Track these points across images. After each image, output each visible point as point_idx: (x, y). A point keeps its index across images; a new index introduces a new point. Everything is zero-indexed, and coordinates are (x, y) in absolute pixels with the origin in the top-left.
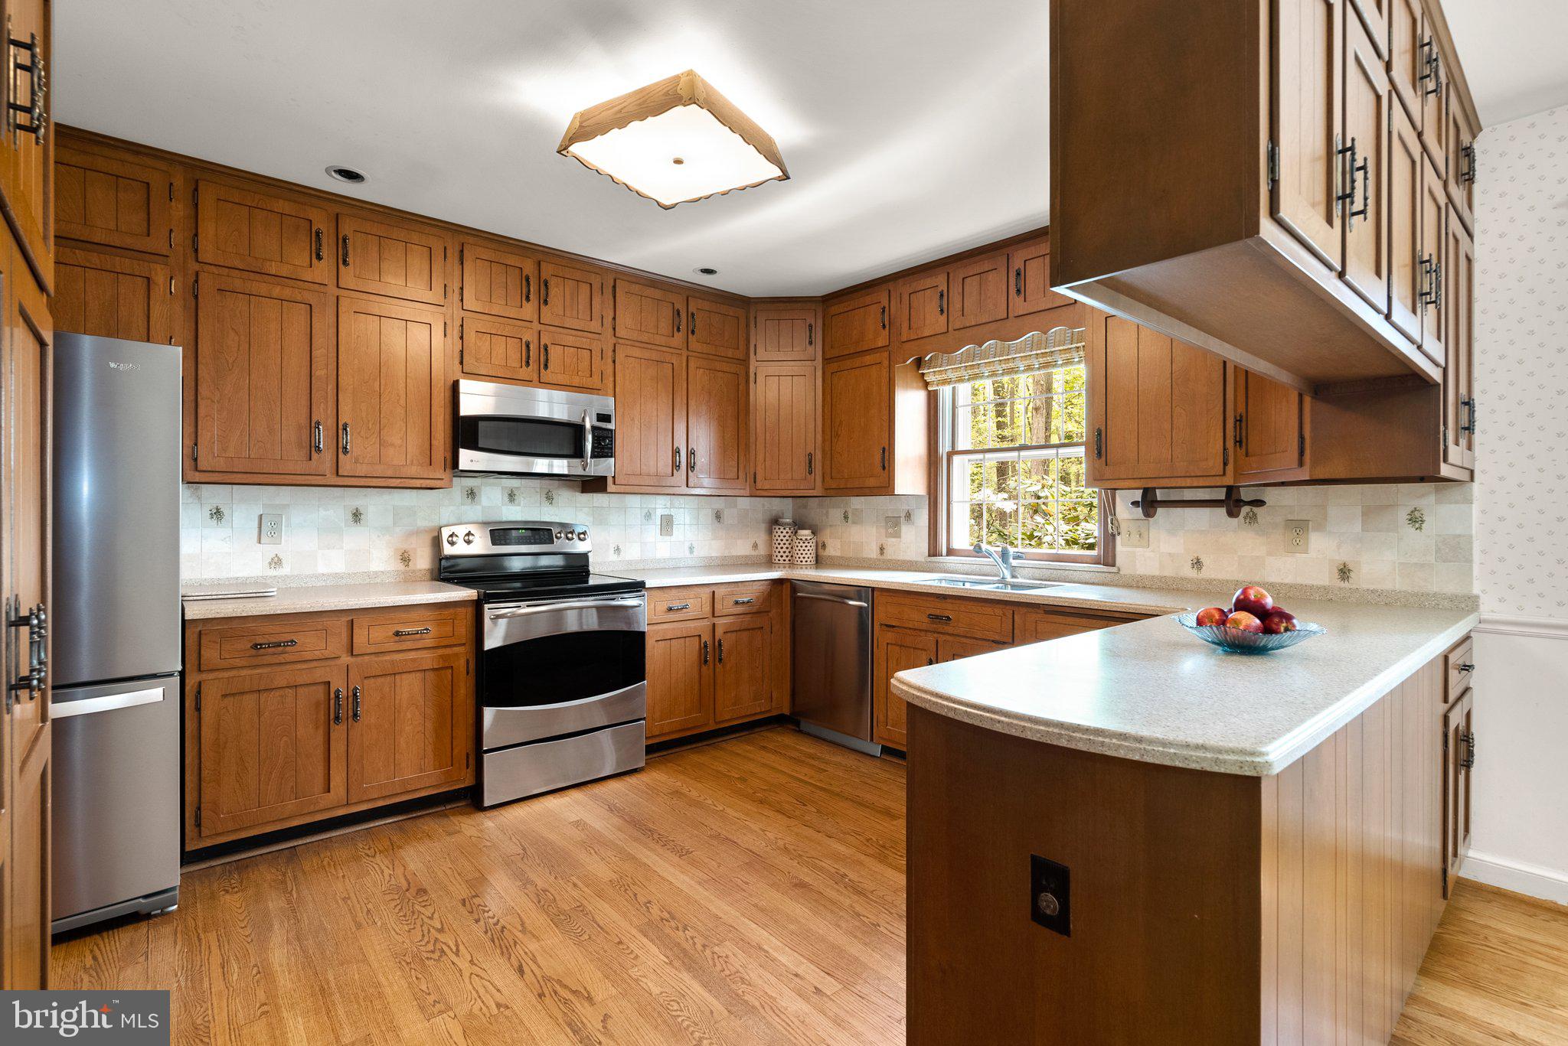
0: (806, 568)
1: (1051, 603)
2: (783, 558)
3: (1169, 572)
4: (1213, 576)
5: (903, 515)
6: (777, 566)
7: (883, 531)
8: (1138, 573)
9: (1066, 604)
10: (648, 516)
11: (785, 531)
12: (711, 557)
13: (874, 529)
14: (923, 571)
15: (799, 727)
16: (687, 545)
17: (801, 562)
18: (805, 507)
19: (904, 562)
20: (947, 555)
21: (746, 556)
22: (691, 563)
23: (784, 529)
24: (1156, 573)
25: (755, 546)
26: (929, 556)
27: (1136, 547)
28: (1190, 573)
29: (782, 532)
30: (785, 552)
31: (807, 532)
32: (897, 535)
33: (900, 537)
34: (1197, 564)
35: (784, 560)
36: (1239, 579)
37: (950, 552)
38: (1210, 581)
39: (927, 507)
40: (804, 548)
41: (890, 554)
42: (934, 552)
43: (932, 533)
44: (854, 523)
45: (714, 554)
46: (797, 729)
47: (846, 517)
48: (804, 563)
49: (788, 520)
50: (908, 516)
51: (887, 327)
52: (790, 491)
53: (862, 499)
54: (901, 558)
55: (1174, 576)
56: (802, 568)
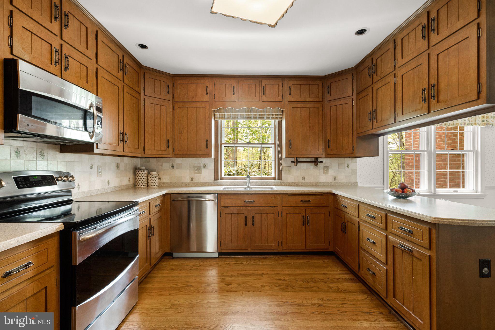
0: (156, 188)
1: (292, 192)
2: (143, 185)
3: (296, 181)
4: (307, 181)
5: (202, 165)
6: (140, 188)
7: (192, 172)
8: (288, 182)
9: (297, 192)
10: (92, 166)
11: (144, 173)
12: (116, 187)
13: (188, 171)
14: (212, 186)
15: (172, 256)
16: (107, 182)
17: (152, 186)
18: (148, 162)
19: (203, 183)
20: (220, 180)
21: (127, 185)
22: (109, 191)
23: (144, 172)
24: (294, 181)
25: (129, 180)
26: (215, 180)
27: (288, 174)
28: (302, 181)
29: (143, 173)
30: (144, 182)
31: (155, 173)
32: (200, 173)
33: (201, 173)
34: (304, 178)
35: (144, 186)
36: (314, 182)
37: (222, 179)
38: (307, 183)
39: (214, 162)
40: (155, 180)
41: (196, 180)
42: (216, 179)
43: (216, 172)
44: (177, 168)
45: (116, 185)
46: (171, 257)
47: (173, 166)
48: (155, 186)
49: (144, 168)
50: (205, 166)
51: (208, 94)
52: (160, 155)
53: (182, 159)
54: (201, 181)
55: (298, 182)
56: (154, 188)
